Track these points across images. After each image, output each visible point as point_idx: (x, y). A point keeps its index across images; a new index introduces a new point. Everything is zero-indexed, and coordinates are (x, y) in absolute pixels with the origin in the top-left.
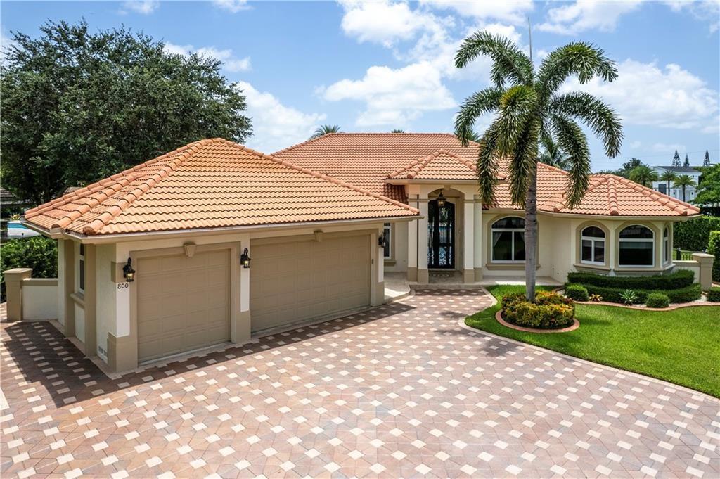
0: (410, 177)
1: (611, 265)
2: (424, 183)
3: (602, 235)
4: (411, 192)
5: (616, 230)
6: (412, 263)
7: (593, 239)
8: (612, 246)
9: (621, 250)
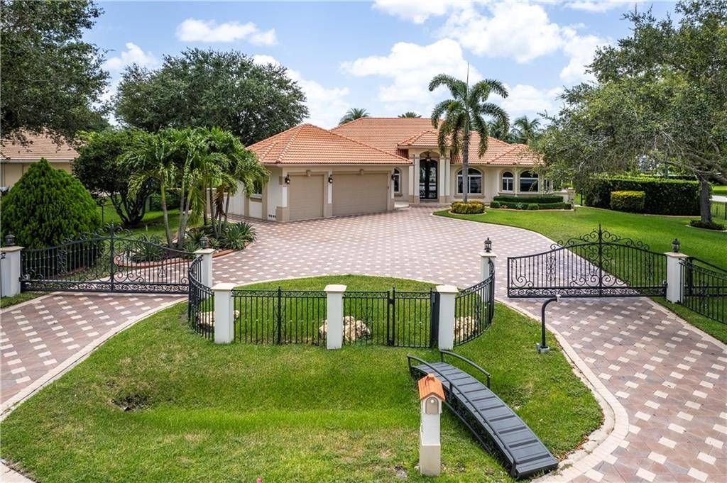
0: (409, 145)
1: (516, 192)
2: (417, 148)
3: (512, 176)
4: (411, 154)
5: (518, 173)
6: (411, 193)
7: (507, 178)
8: (517, 181)
9: (521, 184)
